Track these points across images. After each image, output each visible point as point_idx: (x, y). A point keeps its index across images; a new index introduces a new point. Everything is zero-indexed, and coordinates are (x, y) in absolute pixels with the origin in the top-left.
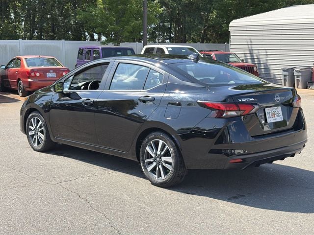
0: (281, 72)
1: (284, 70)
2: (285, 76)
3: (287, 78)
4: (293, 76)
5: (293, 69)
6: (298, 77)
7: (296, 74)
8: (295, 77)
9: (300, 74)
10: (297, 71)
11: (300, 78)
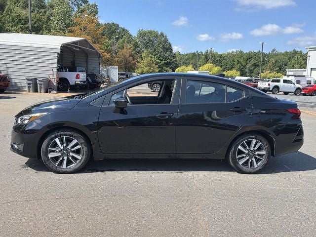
0: (26, 81)
1: (28, 80)
2: (29, 84)
3: (31, 85)
4: (36, 84)
5: (36, 79)
6: (40, 84)
7: (38, 82)
8: (38, 85)
9: (42, 83)
10: (39, 81)
11: (43, 86)
